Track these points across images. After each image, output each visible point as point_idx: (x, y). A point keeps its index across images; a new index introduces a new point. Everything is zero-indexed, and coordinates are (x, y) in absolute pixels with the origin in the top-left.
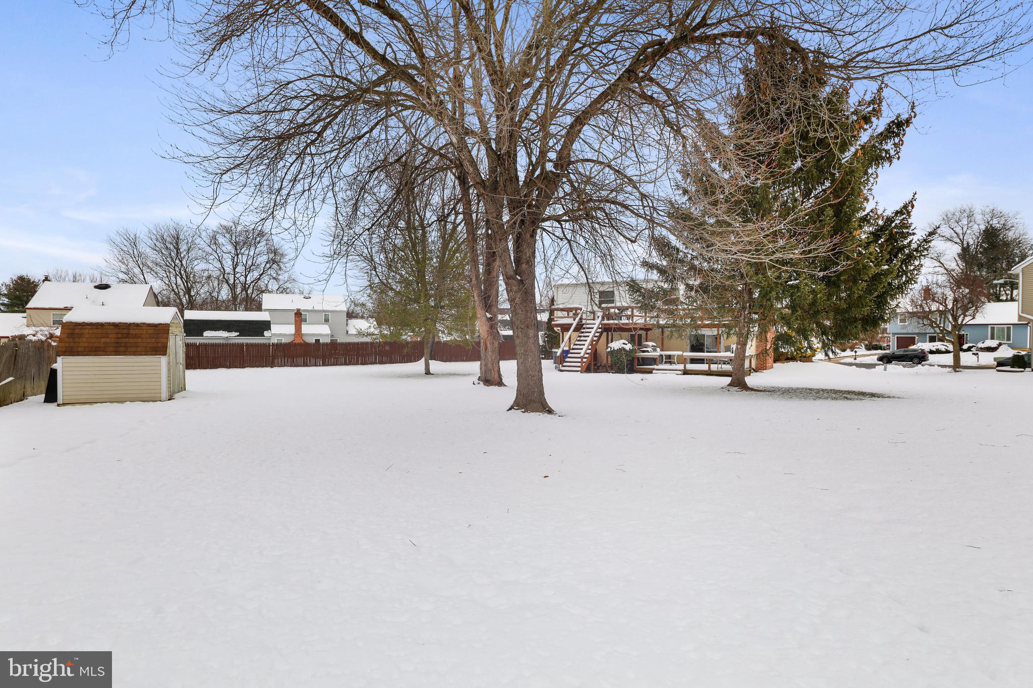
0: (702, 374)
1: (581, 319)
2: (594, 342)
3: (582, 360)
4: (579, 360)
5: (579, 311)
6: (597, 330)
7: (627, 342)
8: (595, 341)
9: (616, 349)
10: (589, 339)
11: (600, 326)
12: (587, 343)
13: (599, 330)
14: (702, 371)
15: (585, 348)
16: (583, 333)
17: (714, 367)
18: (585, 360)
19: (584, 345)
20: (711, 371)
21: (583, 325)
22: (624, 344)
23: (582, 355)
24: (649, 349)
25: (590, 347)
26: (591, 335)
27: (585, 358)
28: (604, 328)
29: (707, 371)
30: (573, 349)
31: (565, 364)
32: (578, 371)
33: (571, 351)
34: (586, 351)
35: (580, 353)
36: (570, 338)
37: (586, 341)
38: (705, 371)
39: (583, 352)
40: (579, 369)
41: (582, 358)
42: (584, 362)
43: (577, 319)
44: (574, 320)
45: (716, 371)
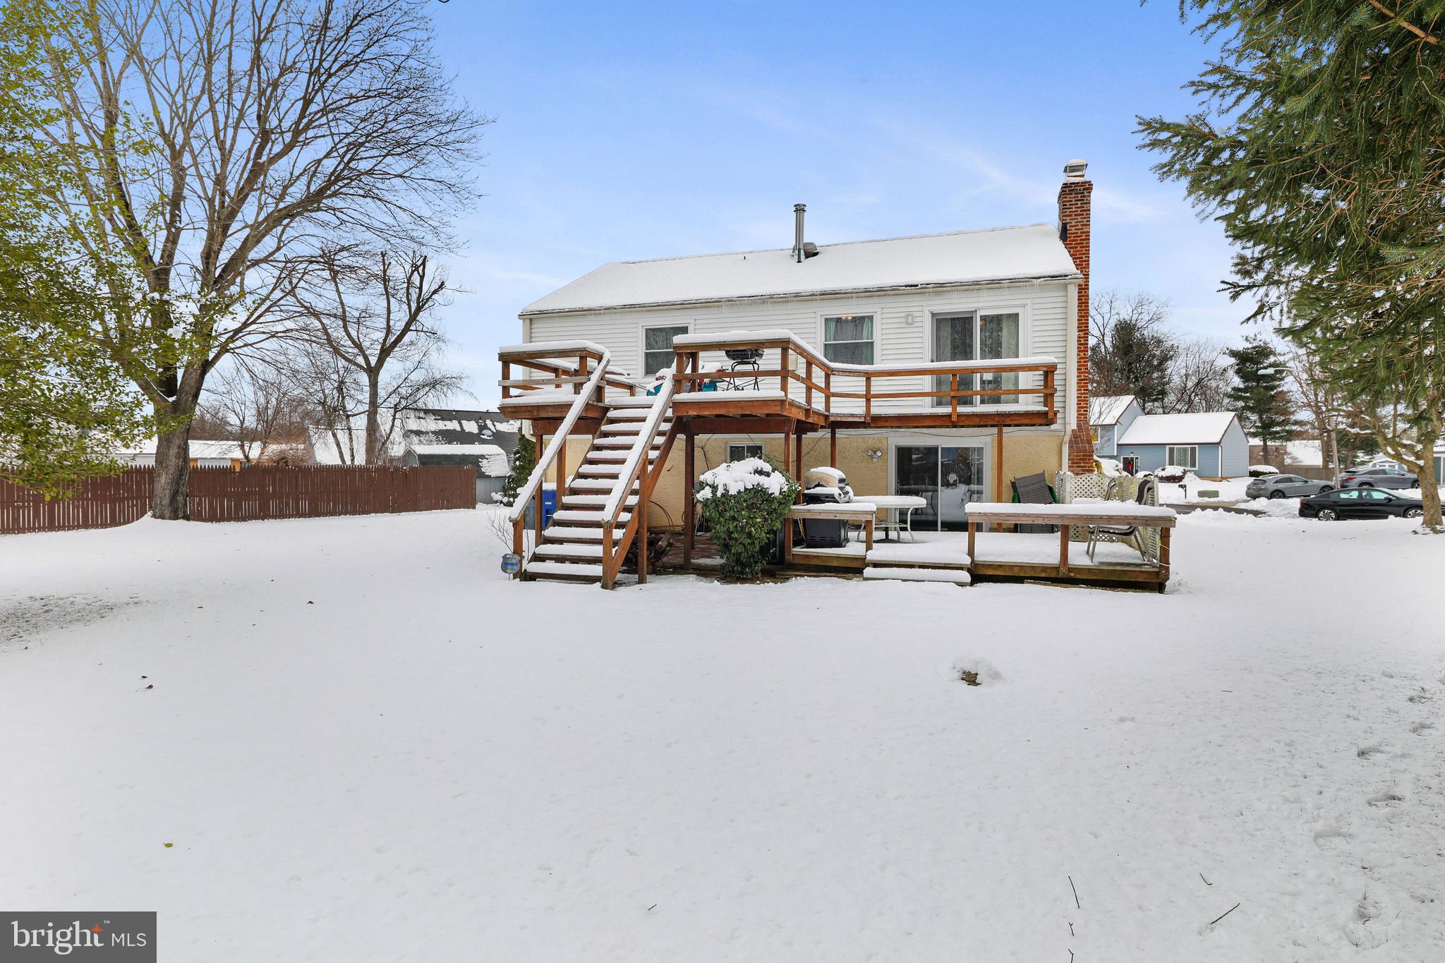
0: (1036, 579)
1: (599, 391)
2: (650, 468)
3: (608, 533)
4: (598, 533)
5: (591, 363)
6: (657, 425)
7: (767, 467)
8: (651, 462)
9: (733, 492)
10: (632, 457)
11: (669, 413)
12: (626, 471)
13: (666, 427)
14: (1033, 567)
15: (618, 486)
16: (606, 435)
17: (1078, 554)
18: (618, 534)
19: (615, 477)
20: (1070, 570)
21: (607, 409)
22: (760, 472)
23: (606, 516)
24: (835, 491)
25: (636, 485)
26: (639, 442)
27: (620, 526)
28: (679, 419)
29: (1056, 569)
30: (574, 492)
31: (551, 532)
32: (590, 580)
33: (567, 499)
34: (623, 499)
35: (601, 508)
36: (561, 453)
37: (622, 462)
38: (1045, 568)
39: (611, 502)
40: (597, 570)
41: (608, 527)
42: (616, 543)
43: (588, 388)
44: (577, 392)
45: (1089, 570)
